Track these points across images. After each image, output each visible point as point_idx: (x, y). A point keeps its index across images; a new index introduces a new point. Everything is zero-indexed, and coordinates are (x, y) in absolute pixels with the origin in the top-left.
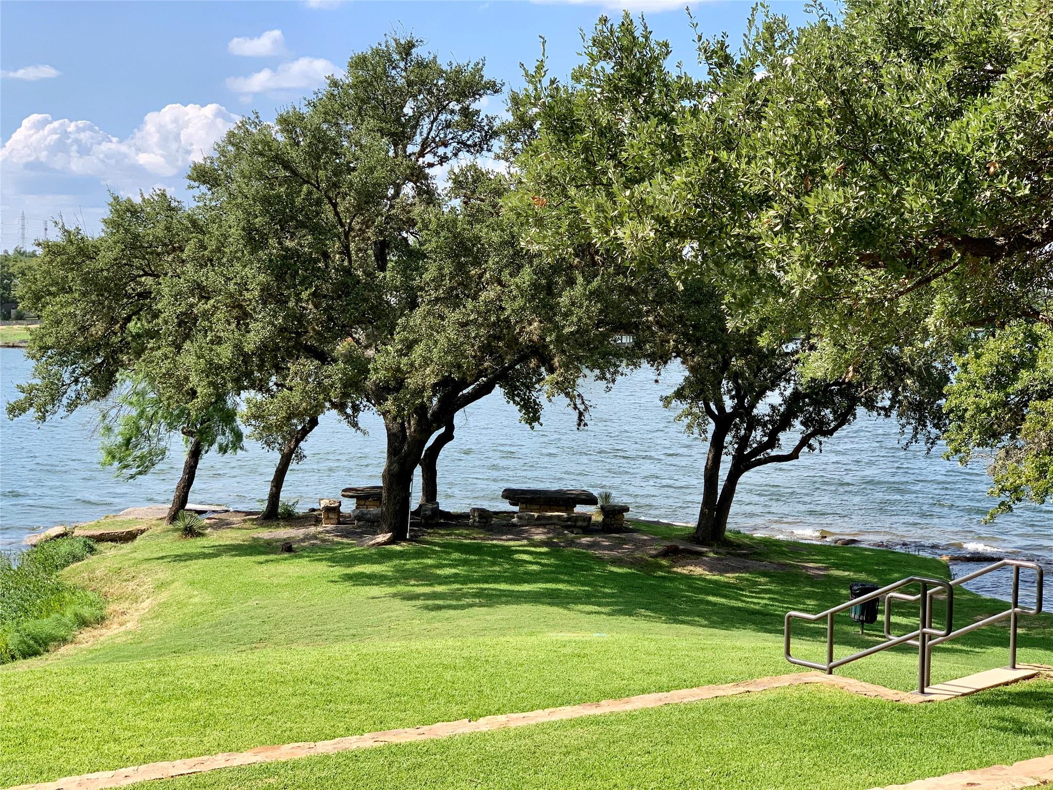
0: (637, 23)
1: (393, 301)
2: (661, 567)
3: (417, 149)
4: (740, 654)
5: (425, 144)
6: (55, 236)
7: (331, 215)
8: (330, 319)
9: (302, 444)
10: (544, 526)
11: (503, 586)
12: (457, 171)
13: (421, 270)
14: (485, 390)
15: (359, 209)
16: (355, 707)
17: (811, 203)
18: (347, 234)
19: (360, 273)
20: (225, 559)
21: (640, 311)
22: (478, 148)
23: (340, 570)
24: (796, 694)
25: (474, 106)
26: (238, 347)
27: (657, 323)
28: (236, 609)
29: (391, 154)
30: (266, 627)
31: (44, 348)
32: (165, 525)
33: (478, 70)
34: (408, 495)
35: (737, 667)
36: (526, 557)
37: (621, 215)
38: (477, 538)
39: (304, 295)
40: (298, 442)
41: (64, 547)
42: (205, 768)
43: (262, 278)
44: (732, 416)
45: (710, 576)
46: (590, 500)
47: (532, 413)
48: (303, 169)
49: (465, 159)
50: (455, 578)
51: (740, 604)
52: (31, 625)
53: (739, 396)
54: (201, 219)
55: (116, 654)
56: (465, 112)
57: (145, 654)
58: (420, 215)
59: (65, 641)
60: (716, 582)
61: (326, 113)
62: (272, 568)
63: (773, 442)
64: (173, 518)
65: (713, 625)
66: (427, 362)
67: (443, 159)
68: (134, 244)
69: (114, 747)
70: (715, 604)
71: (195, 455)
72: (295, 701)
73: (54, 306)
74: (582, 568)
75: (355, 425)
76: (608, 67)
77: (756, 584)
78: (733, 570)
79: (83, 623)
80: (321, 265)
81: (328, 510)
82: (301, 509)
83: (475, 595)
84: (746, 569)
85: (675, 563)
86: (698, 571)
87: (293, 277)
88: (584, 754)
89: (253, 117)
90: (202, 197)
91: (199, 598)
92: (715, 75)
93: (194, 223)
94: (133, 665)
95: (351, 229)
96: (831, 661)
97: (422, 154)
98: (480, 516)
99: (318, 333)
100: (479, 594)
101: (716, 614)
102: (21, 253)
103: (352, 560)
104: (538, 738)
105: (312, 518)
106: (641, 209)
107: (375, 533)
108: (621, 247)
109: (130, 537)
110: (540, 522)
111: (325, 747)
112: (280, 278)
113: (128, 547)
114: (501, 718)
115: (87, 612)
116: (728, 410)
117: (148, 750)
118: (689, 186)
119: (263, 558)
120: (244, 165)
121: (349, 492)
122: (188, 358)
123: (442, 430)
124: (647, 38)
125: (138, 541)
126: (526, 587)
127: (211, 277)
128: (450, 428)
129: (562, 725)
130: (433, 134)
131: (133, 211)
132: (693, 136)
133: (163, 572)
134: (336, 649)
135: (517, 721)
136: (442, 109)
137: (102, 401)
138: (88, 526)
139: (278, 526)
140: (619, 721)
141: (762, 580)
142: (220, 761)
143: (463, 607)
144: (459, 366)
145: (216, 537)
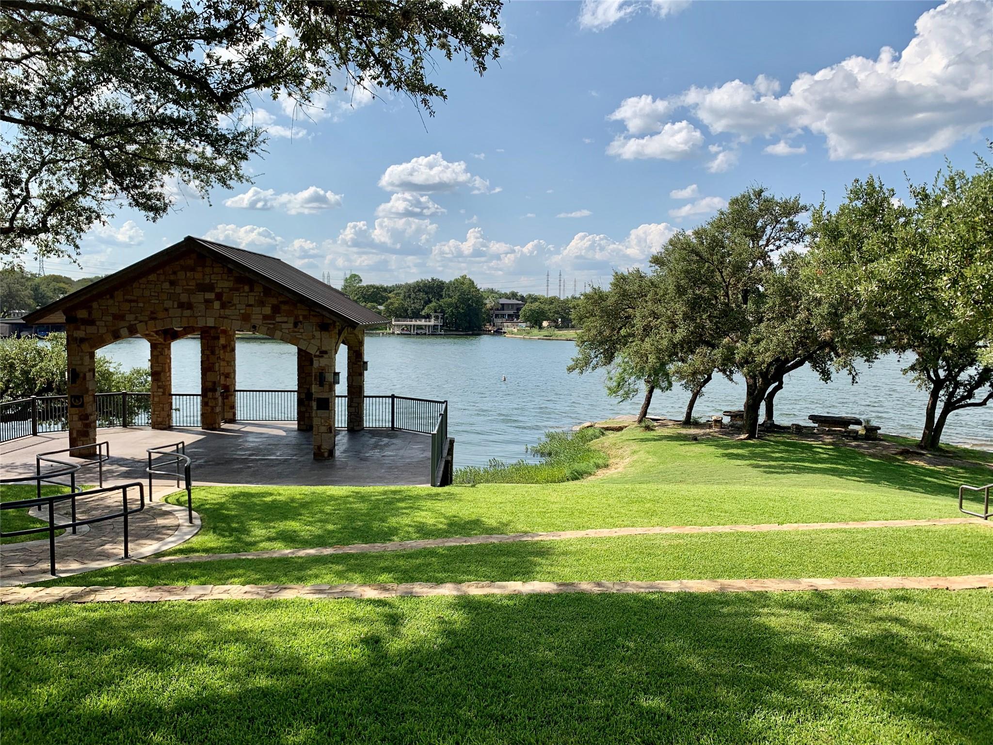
0: (876, 180)
1: (751, 319)
2: (898, 460)
3: (764, 243)
4: (936, 507)
5: (768, 241)
6: (589, 290)
7: (719, 278)
8: (718, 328)
9: (703, 389)
10: (832, 435)
11: (806, 464)
12: (784, 255)
13: (764, 303)
14: (800, 364)
15: (733, 274)
16: (723, 514)
17: (968, 272)
18: (727, 287)
19: (734, 305)
20: (664, 442)
21: (887, 323)
22: (797, 241)
23: (721, 451)
24: (963, 528)
25: (795, 220)
26: (671, 340)
27: (897, 329)
28: (669, 466)
29: (751, 246)
30: (683, 476)
31: (583, 342)
32: (636, 424)
33: (796, 200)
34: (757, 416)
35: (932, 513)
36: (820, 450)
37: (860, 279)
38: (795, 439)
39: (704, 317)
40: (701, 388)
41: (590, 432)
42: (651, 533)
43: (684, 308)
44: (944, 381)
45: (928, 467)
46: (858, 422)
47: (826, 376)
48: (705, 255)
49: (790, 247)
50: (781, 459)
51: (945, 483)
52: (576, 466)
53: (949, 371)
54: (656, 280)
55: (613, 481)
56: (791, 223)
57: (626, 482)
58: (765, 276)
59: (590, 474)
60: (931, 470)
61: (718, 227)
62: (687, 448)
63: (970, 395)
64: (640, 421)
65: (927, 492)
66: (767, 350)
67: (778, 247)
68: (624, 295)
69: (611, 520)
70: (930, 482)
71: (651, 392)
72: (694, 509)
73: (588, 323)
74: (851, 458)
75: (731, 380)
76: (859, 204)
77: (957, 472)
78: (943, 464)
79: (598, 467)
80: (714, 302)
81: (716, 421)
82: (703, 421)
83: (791, 468)
84: (951, 465)
85: (906, 459)
86: (921, 464)
87: (699, 308)
88: (837, 546)
89: (681, 231)
90: (656, 271)
91: (652, 459)
92: (920, 205)
93: (652, 283)
94: (619, 486)
95: (729, 284)
96: (987, 512)
97: (767, 245)
98: (796, 428)
99: (711, 334)
100: (794, 467)
101: (930, 487)
102: (574, 298)
103: (728, 446)
104: (813, 536)
105: (708, 425)
106: (870, 276)
107: (740, 434)
108: (859, 295)
109: (620, 429)
110: (829, 433)
111: (706, 529)
112: (693, 309)
113: (619, 433)
114: (796, 525)
115: (600, 462)
116: (942, 377)
117: (625, 523)
118: (899, 264)
119: (682, 443)
120: (677, 255)
121: (727, 413)
122: (647, 345)
123: (777, 384)
124: (881, 188)
125: (623, 431)
126: (820, 466)
127: (660, 309)
128: (781, 383)
129: (826, 531)
130: (773, 235)
131: (624, 278)
132: (902, 238)
133: (635, 446)
134: (715, 487)
135: (803, 527)
136: (778, 222)
137: (609, 366)
138: (600, 424)
139: (691, 428)
140: (858, 532)
141: (961, 471)
142: (657, 530)
143: (784, 473)
144: (784, 352)
145: (660, 431)
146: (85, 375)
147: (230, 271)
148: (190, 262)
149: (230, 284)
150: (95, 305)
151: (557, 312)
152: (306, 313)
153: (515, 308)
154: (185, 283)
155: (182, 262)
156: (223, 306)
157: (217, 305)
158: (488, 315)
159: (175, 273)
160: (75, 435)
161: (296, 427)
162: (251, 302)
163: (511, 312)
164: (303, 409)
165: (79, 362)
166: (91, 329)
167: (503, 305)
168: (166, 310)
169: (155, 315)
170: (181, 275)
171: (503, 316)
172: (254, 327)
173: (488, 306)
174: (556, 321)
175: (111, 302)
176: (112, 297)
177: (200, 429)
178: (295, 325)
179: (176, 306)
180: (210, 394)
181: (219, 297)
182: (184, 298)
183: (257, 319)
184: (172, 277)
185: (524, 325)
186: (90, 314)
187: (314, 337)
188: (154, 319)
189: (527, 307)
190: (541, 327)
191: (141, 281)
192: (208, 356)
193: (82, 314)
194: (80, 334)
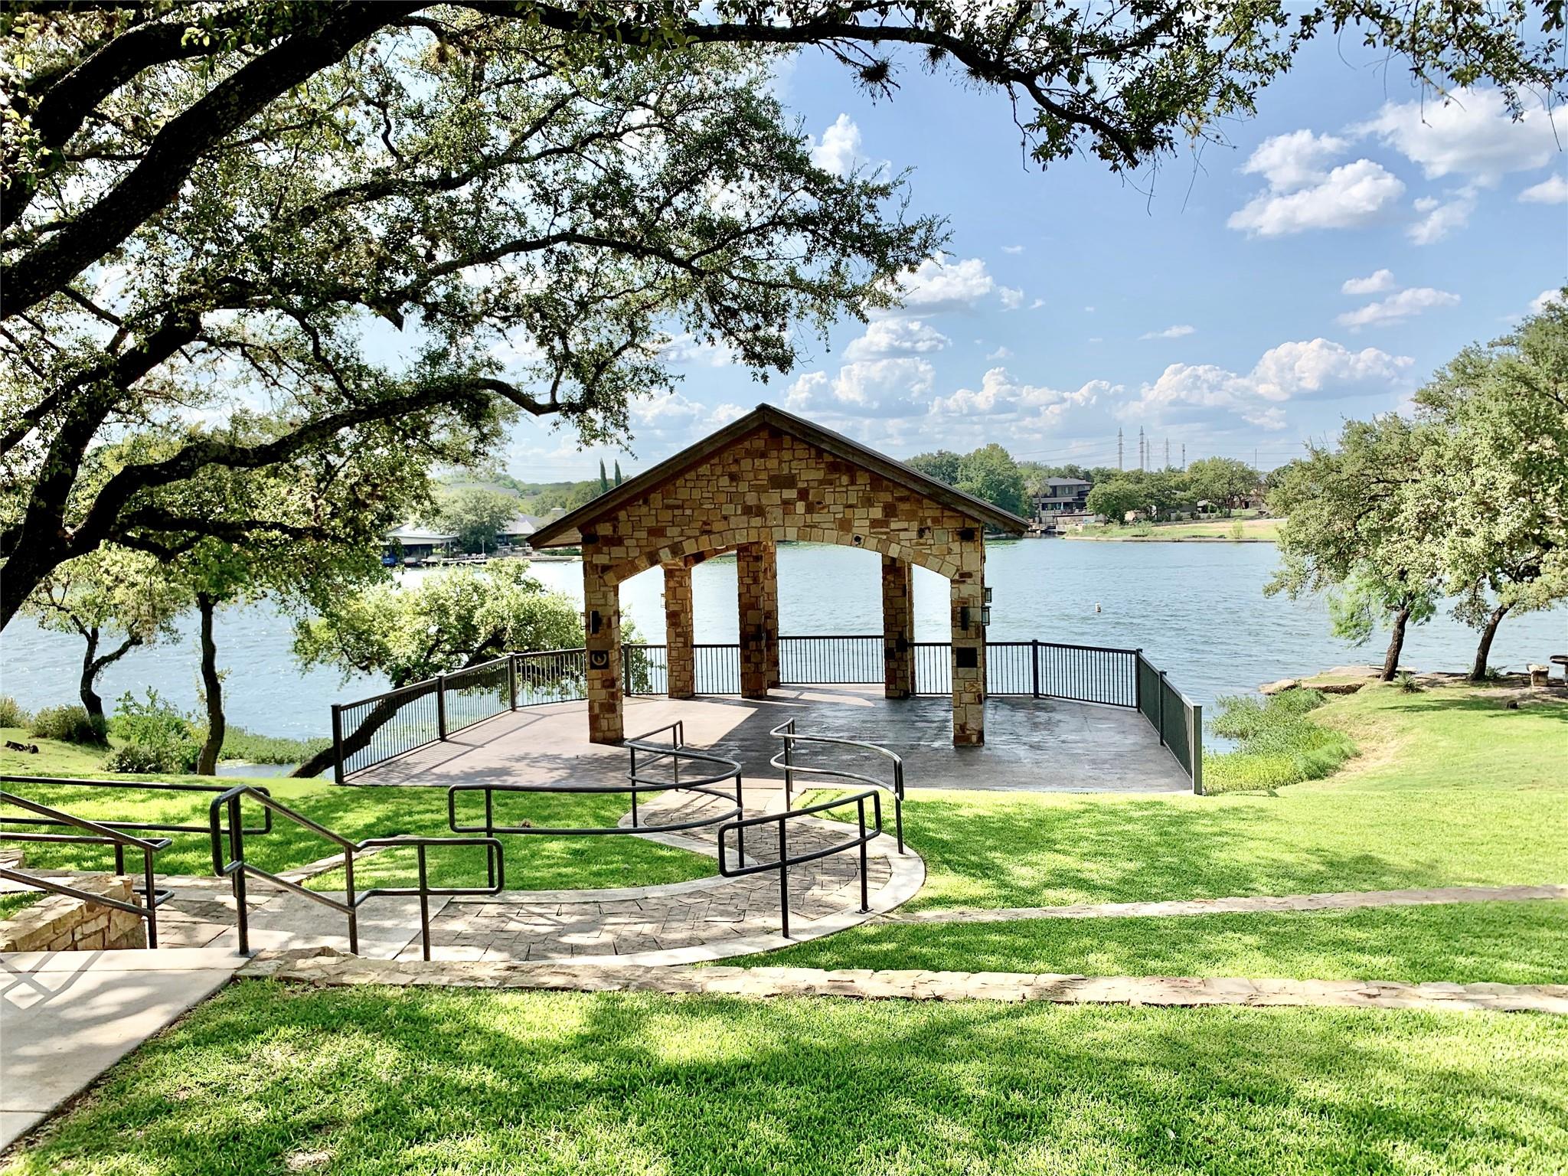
20: (1455, 712)
30: (1530, 771)
32: (1381, 681)
41: (1299, 696)
52: (1310, 755)
59: (1338, 769)
64: (1390, 676)
68: (1373, 459)
71: (1402, 625)
79: (1345, 756)
81: (1537, 674)
82: (1510, 673)
89: (1474, 346)
91: (1445, 742)
105: (1521, 681)
109: (1352, 690)
113: (1351, 696)
115: (1343, 747)
119: (1492, 713)
121: (1557, 659)
125: (1361, 694)
133: (1400, 720)
138: (1312, 680)
139: (1487, 687)
145: (1433, 694)
146: (610, 620)
147: (820, 453)
148: (759, 444)
149: (820, 475)
150: (622, 515)
151: (1150, 496)
152: (938, 513)
153: (1075, 492)
154: (751, 475)
155: (747, 444)
156: (810, 509)
157: (800, 507)
158: (1030, 505)
159: (736, 461)
160: (597, 711)
161: (883, 693)
162: (853, 501)
163: (1069, 499)
164: (894, 665)
165: (602, 602)
166: (618, 552)
167: (1054, 488)
168: (725, 518)
169: (708, 528)
170: (746, 464)
171: (1054, 506)
172: (858, 539)
173: (1030, 491)
174: (1146, 511)
175: (644, 510)
176: (646, 502)
177: (739, 697)
178: (921, 533)
179: (739, 512)
180: (752, 645)
181: (803, 495)
182: (751, 499)
183: (861, 527)
184: (734, 468)
185: (1092, 519)
186: (615, 528)
187: (950, 551)
188: (709, 532)
189: (1098, 489)
190: (1123, 522)
191: (687, 477)
192: (748, 585)
193: (604, 529)
194: (601, 559)
